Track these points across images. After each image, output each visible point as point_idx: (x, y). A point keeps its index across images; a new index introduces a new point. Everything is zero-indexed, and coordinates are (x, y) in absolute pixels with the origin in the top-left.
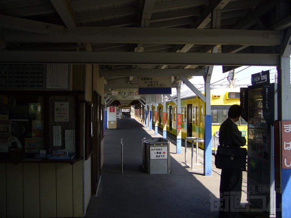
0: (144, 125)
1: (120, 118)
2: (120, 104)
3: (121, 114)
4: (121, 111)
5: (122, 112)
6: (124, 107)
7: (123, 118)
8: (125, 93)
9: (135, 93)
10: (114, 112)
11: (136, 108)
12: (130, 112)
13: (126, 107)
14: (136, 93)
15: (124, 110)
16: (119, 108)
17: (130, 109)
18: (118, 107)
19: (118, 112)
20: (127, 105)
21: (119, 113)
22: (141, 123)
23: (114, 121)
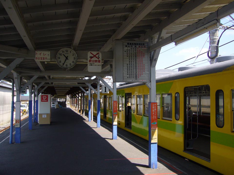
0: (84, 117)
1: (56, 108)
2: (56, 94)
3: (57, 103)
4: (57, 100)
5: (58, 102)
6: (59, 97)
7: (58, 108)
8: (67, 58)
9: (89, 59)
10: (47, 101)
11: (72, 97)
12: (65, 102)
13: (62, 97)
14: (91, 57)
15: (59, 100)
16: (55, 97)
17: (66, 99)
18: (53, 97)
19: (54, 101)
20: (63, 95)
21: (55, 103)
22: (79, 113)
23: (47, 114)
